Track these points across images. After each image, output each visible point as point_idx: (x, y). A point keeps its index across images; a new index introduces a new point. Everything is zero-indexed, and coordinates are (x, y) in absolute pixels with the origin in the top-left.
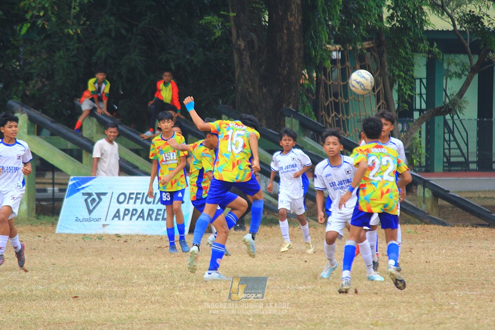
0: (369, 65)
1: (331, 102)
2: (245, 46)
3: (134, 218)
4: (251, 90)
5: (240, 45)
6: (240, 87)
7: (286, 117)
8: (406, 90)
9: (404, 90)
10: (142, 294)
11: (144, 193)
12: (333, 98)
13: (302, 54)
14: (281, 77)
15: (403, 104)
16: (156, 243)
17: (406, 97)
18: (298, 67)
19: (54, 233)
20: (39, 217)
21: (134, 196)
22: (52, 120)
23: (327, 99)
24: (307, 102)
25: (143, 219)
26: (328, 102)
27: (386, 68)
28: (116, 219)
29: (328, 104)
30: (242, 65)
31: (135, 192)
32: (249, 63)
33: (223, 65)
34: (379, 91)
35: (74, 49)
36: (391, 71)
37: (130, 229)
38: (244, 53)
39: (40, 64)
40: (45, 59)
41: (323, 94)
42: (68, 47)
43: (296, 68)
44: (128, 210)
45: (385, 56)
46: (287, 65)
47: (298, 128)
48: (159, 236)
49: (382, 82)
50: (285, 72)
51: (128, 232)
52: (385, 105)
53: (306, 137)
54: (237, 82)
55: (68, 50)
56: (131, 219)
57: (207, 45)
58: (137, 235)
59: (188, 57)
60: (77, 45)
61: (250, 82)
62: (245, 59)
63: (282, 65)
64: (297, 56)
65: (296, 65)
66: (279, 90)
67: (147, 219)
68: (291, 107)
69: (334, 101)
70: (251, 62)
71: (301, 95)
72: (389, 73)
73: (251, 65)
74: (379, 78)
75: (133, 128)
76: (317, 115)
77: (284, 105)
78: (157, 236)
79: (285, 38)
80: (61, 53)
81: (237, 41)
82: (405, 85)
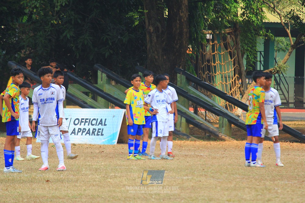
0: (229, 43)
1: (205, 65)
2: (153, 30)
3: (84, 134)
4: (157, 57)
5: (150, 30)
6: (150, 55)
7: (178, 74)
8: (252, 58)
9: (251, 58)
10: (88, 180)
11: (90, 119)
12: (207, 63)
13: (188, 35)
14: (175, 50)
15: (249, 67)
16: (97, 149)
17: (252, 62)
18: (185, 43)
19: (35, 142)
21: (84, 121)
23: (203, 64)
24: (191, 65)
25: (90, 135)
26: (203, 65)
27: (239, 45)
28: (73, 134)
29: (204, 66)
30: (151, 41)
31: (85, 118)
32: (156, 41)
33: (140, 41)
34: (235, 59)
35: (49, 31)
36: (243, 47)
37: (81, 140)
38: (153, 34)
39: (28, 40)
40: (31, 37)
41: (201, 60)
42: (45, 29)
43: (184, 44)
44: (81, 129)
45: (239, 38)
46: (179, 42)
47: (185, 81)
48: (99, 145)
49: (237, 53)
50: (178, 47)
51: (80, 142)
52: (238, 67)
53: (190, 86)
54: (148, 52)
55: (45, 31)
56: (82, 135)
57: (130, 29)
58: (86, 144)
59: (119, 37)
60: (50, 28)
61: (156, 52)
62: (153, 38)
63: (176, 42)
64: (185, 37)
65: (184, 42)
66: (174, 57)
67: (92, 135)
68: (181, 68)
69: (207, 64)
70: (157, 40)
71: (187, 60)
72: (241, 48)
73: (157, 42)
74: (235, 51)
75: (85, 79)
76: (197, 73)
77: (177, 67)
78: (98, 145)
79: (178, 26)
80: (41, 33)
81: (148, 27)
82: (250, 55)
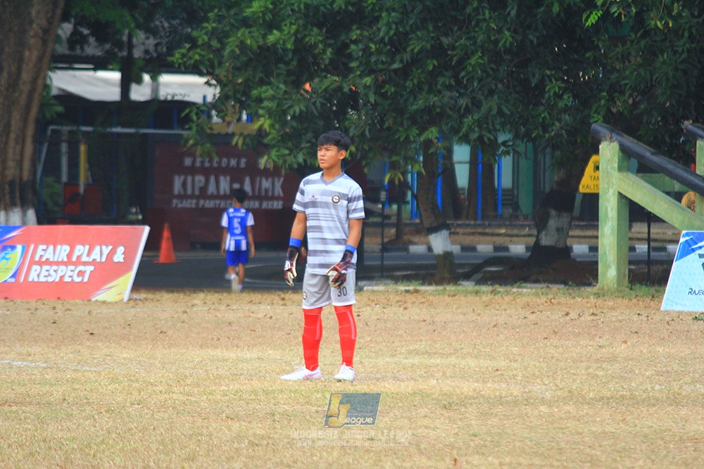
19: (659, 310)
20: (633, 287)
22: (652, 150)
39: (635, 73)
60: (688, 45)
80: (665, 57)
